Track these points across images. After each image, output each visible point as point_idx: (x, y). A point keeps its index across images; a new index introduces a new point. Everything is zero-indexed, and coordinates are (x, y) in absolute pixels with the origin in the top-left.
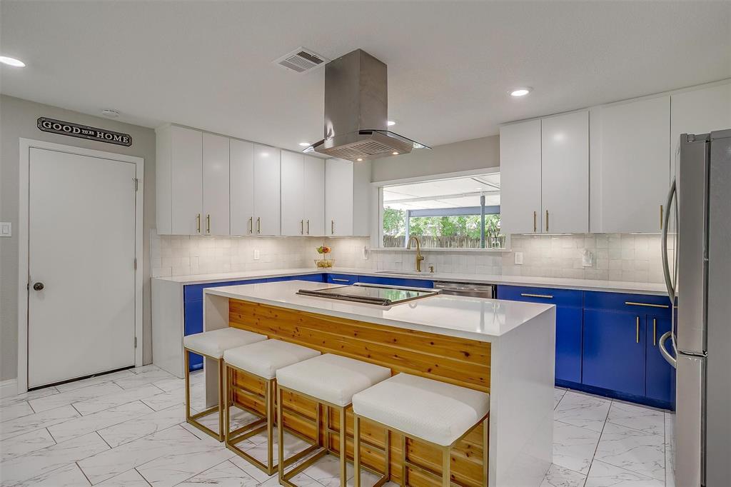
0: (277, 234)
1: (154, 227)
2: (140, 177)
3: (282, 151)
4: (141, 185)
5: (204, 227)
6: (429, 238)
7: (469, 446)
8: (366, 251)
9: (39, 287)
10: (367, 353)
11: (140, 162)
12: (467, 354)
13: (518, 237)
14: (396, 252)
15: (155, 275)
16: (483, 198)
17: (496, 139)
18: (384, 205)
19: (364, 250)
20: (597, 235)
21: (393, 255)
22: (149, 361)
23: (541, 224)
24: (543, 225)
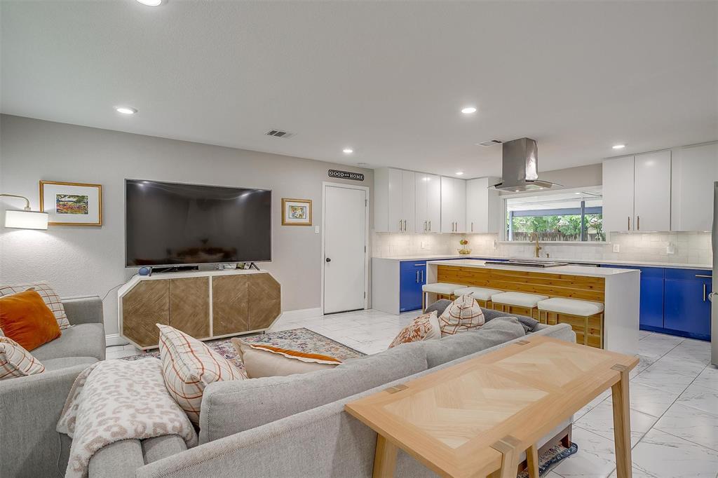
0: (438, 231)
1: (373, 228)
2: (368, 198)
3: (442, 178)
4: (368, 202)
5: (403, 228)
6: (522, 234)
7: (592, 329)
8: (495, 243)
9: (328, 260)
10: (534, 290)
11: (367, 189)
12: (591, 287)
13: (617, 233)
14: (520, 244)
15: (373, 256)
16: (583, 203)
17: (600, 166)
18: (508, 208)
19: (493, 243)
20: (678, 233)
21: (516, 246)
22: (370, 307)
23: (634, 223)
24: (635, 226)
